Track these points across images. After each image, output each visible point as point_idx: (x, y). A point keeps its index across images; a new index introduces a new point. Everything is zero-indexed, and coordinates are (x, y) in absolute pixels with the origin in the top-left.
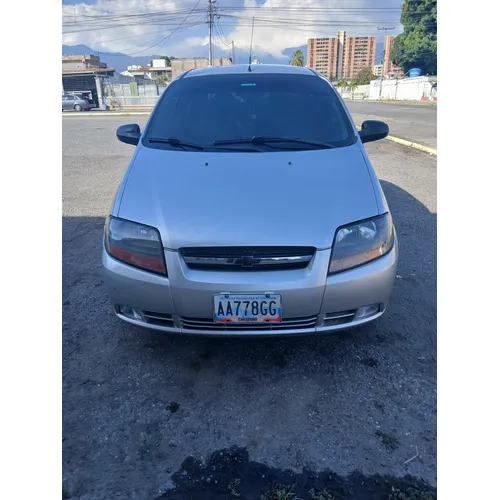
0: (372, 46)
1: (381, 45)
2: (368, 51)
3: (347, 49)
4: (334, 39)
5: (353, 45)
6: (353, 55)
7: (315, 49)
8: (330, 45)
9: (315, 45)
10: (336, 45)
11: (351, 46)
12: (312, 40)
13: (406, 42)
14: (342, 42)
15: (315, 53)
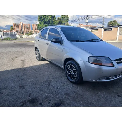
0: (29, 26)
1: (31, 26)
2: (29, 27)
3: (23, 26)
4: (20, 24)
5: (25, 25)
6: (25, 28)
7: (15, 26)
8: (19, 25)
9: (15, 25)
10: (21, 25)
11: (24, 26)
12: (14, 24)
13: (40, 25)
14: (22, 25)
15: (15, 27)
